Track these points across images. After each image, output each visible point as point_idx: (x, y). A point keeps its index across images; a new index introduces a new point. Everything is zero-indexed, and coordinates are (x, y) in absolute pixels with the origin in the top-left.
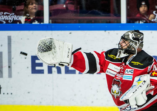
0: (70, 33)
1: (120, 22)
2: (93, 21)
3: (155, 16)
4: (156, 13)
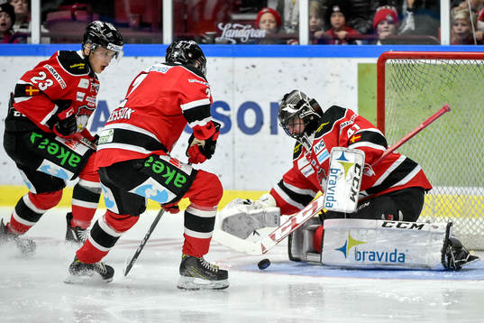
3: (222, 31)
4: (223, 26)
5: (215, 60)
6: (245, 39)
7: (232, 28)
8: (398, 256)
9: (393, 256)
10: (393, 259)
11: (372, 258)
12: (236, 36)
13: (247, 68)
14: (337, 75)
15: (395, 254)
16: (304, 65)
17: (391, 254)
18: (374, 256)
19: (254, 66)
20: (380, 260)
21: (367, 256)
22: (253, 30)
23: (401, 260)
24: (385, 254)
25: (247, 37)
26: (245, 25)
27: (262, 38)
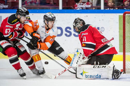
0: (33, 15)
1: (59, 9)
2: (45, 8)
3: (77, 5)
4: (78, 4)
5: (75, 14)
6: (84, 8)
7: (80, 4)
8: (99, 76)
9: (97, 76)
10: (97, 77)
11: (90, 77)
12: (82, 7)
13: (85, 17)
14: (113, 19)
15: (98, 75)
16: (102, 16)
17: (96, 76)
18: (91, 76)
19: (87, 16)
20: (93, 78)
21: (89, 76)
22: (87, 5)
23: (100, 77)
24: (94, 76)
25: (85, 7)
26: (84, 3)
27: (89, 8)
